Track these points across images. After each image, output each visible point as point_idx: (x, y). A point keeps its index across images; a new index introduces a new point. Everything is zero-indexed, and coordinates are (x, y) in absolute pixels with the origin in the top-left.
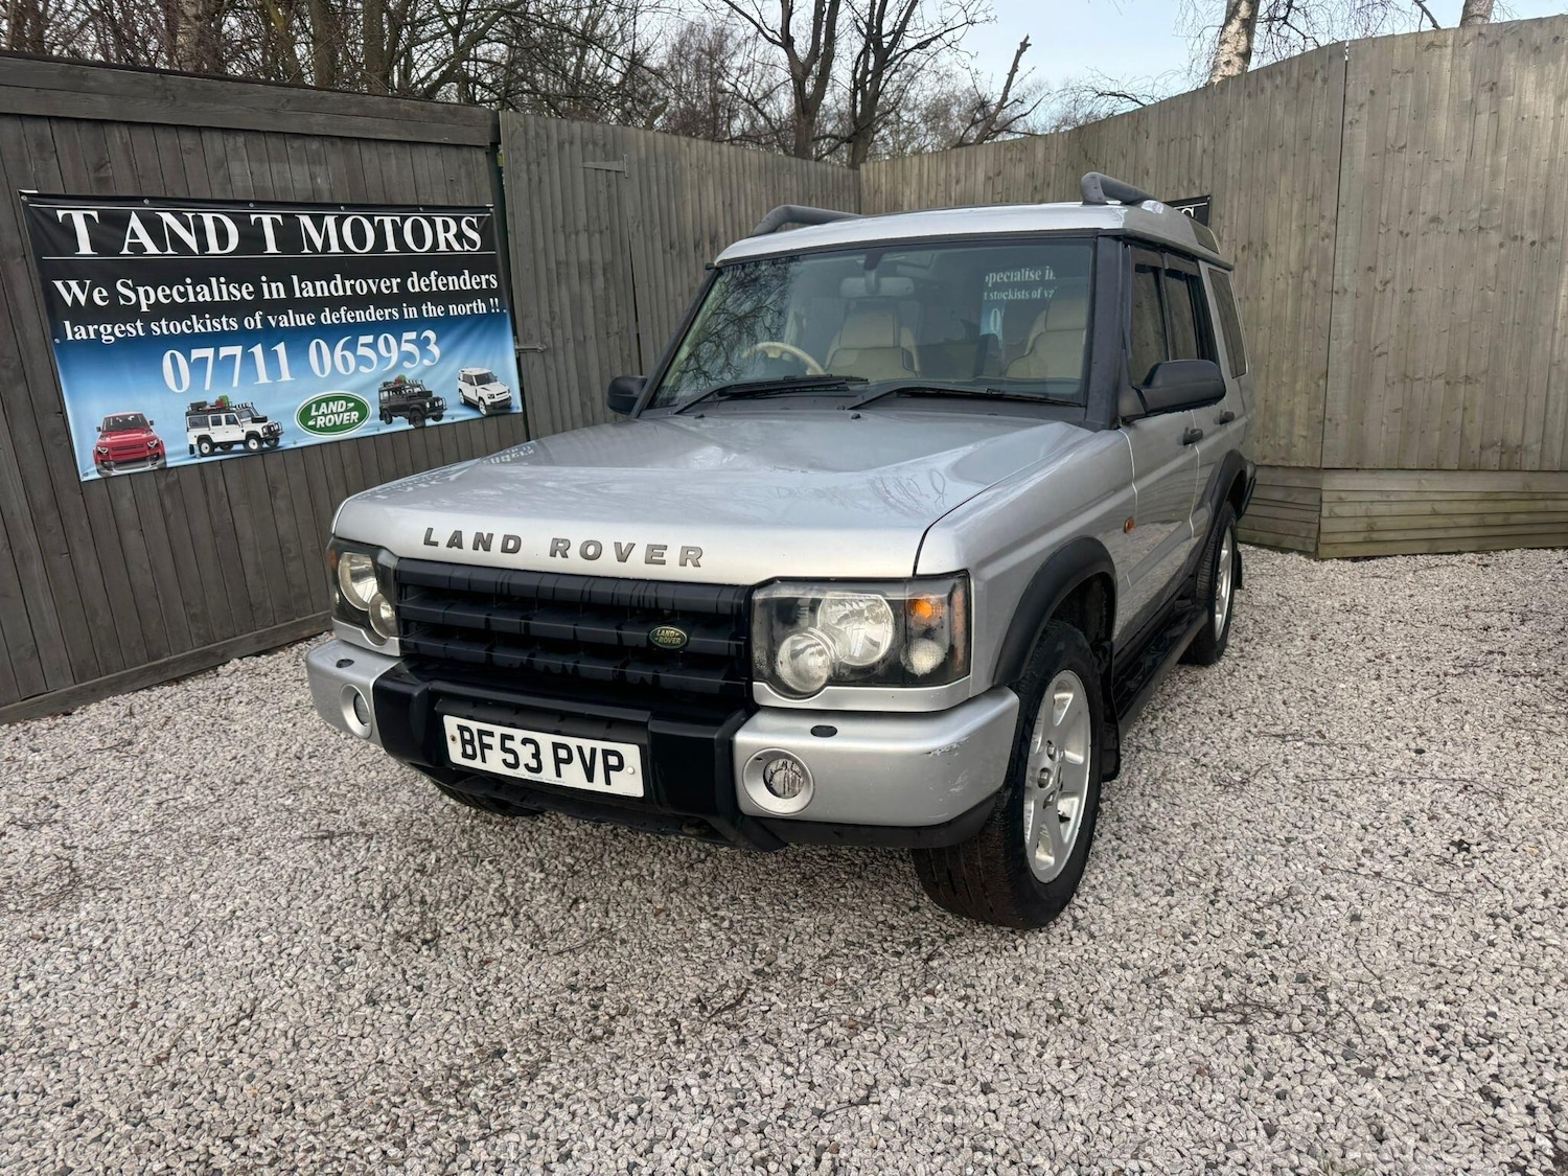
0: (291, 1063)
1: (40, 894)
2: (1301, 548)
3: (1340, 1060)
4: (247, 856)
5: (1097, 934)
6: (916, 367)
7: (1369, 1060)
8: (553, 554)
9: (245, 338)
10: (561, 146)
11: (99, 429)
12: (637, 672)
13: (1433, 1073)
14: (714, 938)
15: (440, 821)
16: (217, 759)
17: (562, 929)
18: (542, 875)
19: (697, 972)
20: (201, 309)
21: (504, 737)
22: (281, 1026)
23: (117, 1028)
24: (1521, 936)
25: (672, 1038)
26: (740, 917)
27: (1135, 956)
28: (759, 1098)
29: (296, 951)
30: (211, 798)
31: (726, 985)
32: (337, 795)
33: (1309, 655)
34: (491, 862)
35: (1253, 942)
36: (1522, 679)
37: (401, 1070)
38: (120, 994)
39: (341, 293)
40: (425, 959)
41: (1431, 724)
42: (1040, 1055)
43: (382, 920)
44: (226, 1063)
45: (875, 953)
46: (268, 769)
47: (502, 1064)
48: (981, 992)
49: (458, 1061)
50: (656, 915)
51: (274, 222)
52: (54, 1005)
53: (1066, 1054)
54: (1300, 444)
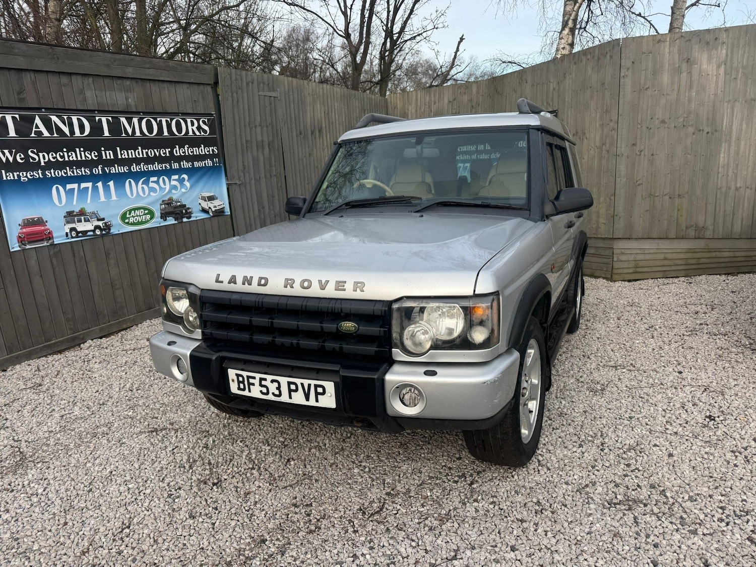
0: (154, 551)
1: (5, 466)
2: (604, 276)
3: (680, 526)
4: (113, 442)
5: (551, 468)
6: (433, 192)
7: (693, 525)
8: (286, 287)
9: (93, 178)
10: (248, 84)
11: (20, 225)
12: (330, 345)
13: (724, 531)
14: (362, 477)
15: (212, 421)
16: (88, 393)
17: (284, 475)
18: (269, 448)
19: (357, 495)
20: (71, 164)
21: (261, 379)
22: (146, 531)
23: (58, 536)
24: (748, 461)
25: (351, 530)
26: (373, 466)
27: (571, 478)
28: (401, 559)
29: (148, 491)
30: (88, 413)
31: (373, 501)
32: (155, 409)
33: (618, 327)
34: (241, 442)
35: (625, 469)
36: (718, 336)
37: (214, 552)
38: (57, 518)
39: (141, 156)
40: (215, 493)
41: (683, 359)
42: (536, 530)
43: (190, 474)
44: (120, 553)
45: (444, 482)
46: (116, 397)
47: (266, 547)
48: (500, 500)
49: (243, 546)
50: (331, 466)
51: (108, 121)
52: (22, 526)
53: (549, 529)
54: (602, 226)
